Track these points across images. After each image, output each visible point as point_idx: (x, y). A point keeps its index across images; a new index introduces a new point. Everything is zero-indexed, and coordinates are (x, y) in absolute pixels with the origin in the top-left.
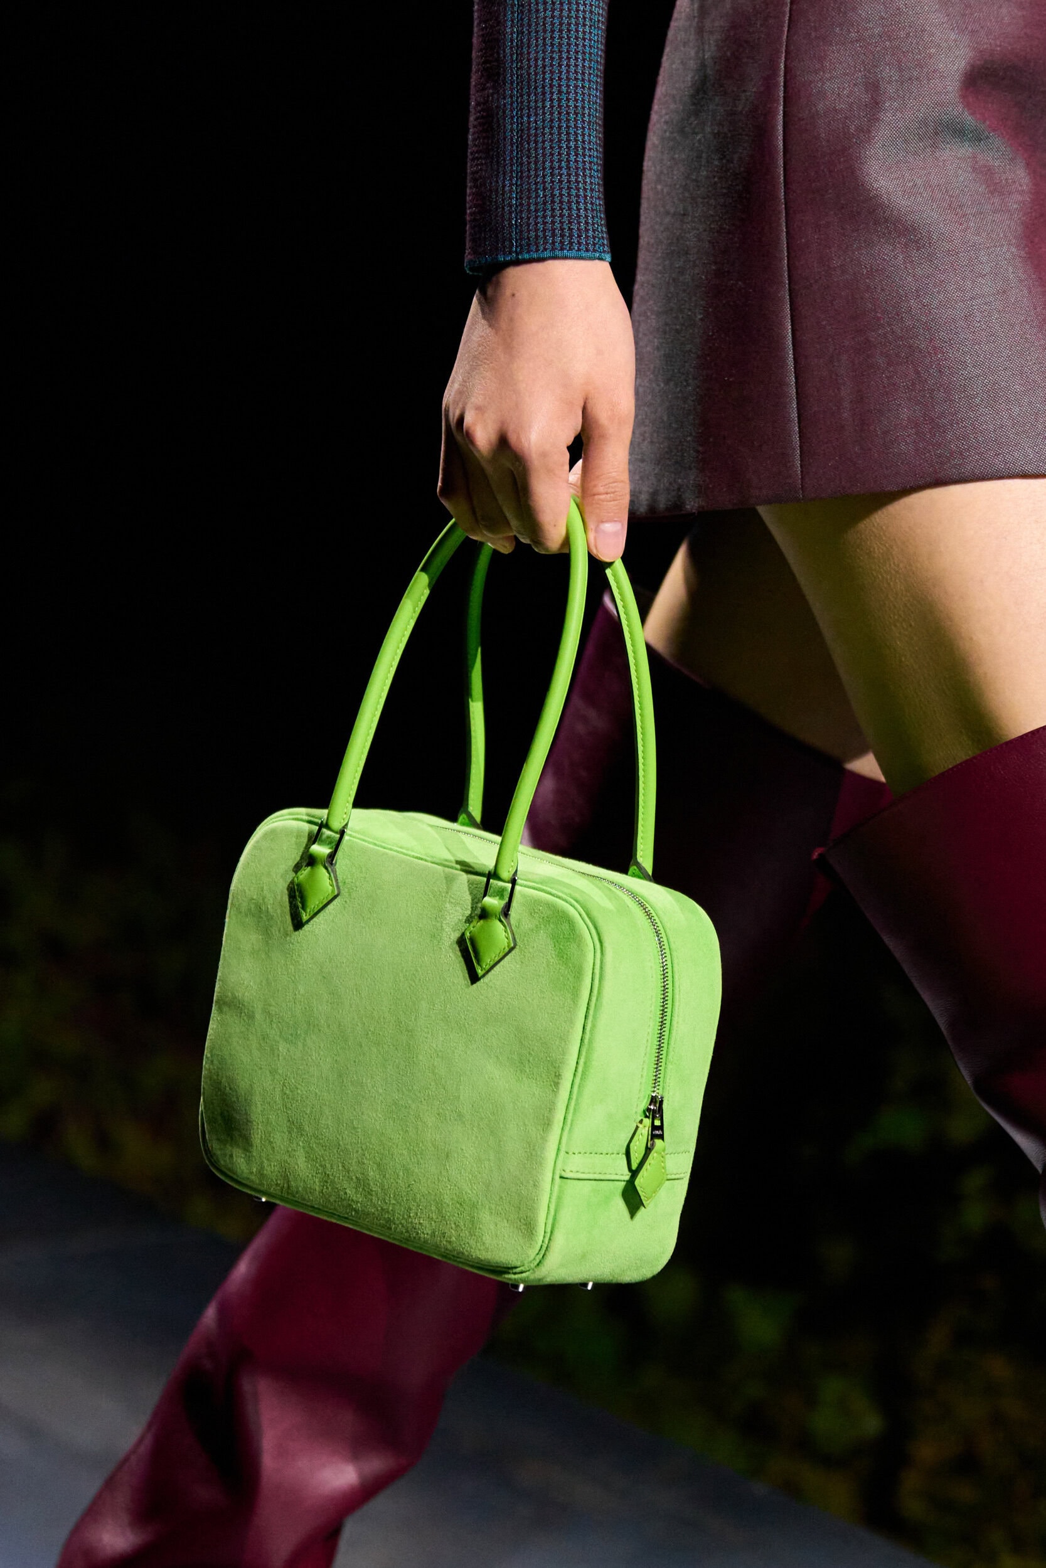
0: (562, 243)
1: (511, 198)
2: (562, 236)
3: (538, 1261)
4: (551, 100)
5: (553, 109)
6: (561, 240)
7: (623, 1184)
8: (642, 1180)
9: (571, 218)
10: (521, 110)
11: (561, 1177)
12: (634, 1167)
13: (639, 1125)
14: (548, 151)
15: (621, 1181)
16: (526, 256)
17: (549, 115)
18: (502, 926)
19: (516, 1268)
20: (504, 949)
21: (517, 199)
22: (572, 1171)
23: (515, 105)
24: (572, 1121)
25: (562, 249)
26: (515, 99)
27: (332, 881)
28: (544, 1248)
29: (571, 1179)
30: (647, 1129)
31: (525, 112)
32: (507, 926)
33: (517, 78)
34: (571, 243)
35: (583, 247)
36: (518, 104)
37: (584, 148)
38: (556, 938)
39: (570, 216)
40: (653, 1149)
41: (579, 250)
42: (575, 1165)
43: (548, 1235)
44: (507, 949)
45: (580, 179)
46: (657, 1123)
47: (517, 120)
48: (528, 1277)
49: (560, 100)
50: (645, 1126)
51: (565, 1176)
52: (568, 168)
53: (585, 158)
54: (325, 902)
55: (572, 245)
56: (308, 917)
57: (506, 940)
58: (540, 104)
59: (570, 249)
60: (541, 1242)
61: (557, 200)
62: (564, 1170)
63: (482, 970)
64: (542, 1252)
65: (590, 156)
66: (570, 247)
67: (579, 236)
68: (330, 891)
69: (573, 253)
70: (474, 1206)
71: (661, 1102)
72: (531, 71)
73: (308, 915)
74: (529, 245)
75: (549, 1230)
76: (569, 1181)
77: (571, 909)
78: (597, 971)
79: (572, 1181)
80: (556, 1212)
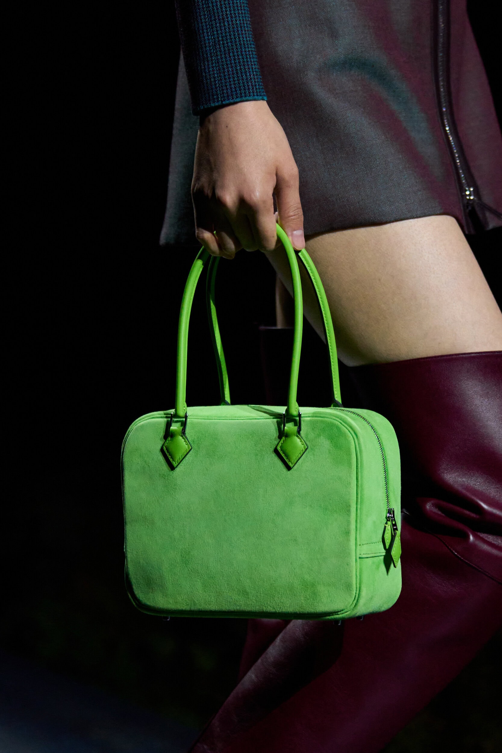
0: (245, 93)
1: (214, 74)
2: (245, 89)
3: (354, 604)
4: (228, 21)
5: (229, 26)
6: (244, 92)
7: (383, 557)
8: (393, 552)
9: (248, 80)
10: (212, 28)
11: (360, 558)
12: (387, 548)
13: (386, 525)
14: (230, 48)
15: (382, 556)
16: (227, 102)
17: (228, 29)
18: (298, 439)
19: (342, 610)
20: (302, 450)
21: (217, 74)
22: (364, 554)
23: (208, 26)
24: (360, 528)
25: (245, 96)
26: (207, 23)
27: (187, 442)
28: (357, 597)
29: (364, 558)
30: (390, 526)
31: (215, 29)
32: (301, 439)
33: (207, 12)
34: (249, 93)
35: (255, 94)
36: (210, 26)
37: (248, 44)
38: (331, 438)
39: (247, 79)
40: (396, 536)
41: (254, 95)
42: (364, 550)
43: (358, 589)
44: (304, 450)
45: (249, 60)
46: (394, 523)
47: (210, 34)
48: (350, 614)
49: (232, 21)
50: (389, 525)
51: (362, 557)
52: (242, 55)
53: (249, 49)
54: (185, 454)
55: (250, 94)
56: (177, 464)
57: (302, 445)
58: (222, 25)
59: (250, 96)
60: (355, 593)
61: (239, 72)
62: (360, 554)
63: (292, 464)
64: (356, 599)
65: (251, 47)
66: (249, 95)
67: (253, 89)
68: (187, 448)
69: (251, 98)
70: (313, 585)
71: (393, 512)
72: (214, 8)
73: (177, 463)
74: (228, 96)
75: (358, 586)
76: (363, 559)
77: (337, 422)
78: (358, 449)
79: (364, 559)
80: (360, 576)
